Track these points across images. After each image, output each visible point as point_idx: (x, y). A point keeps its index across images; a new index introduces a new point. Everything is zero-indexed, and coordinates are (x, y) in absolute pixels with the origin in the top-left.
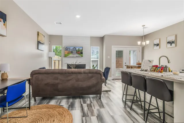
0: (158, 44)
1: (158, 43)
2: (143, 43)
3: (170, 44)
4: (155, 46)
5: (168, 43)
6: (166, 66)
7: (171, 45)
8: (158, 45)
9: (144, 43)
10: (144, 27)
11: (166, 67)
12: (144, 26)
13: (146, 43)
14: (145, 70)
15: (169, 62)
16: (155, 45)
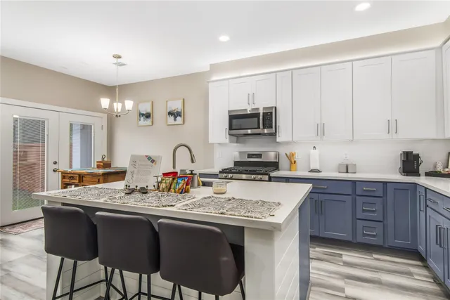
0: (147, 113)
1: (149, 110)
2: (115, 104)
3: (172, 118)
4: (142, 118)
5: (170, 113)
6: (192, 171)
7: (175, 120)
8: (148, 116)
9: (118, 106)
10: (119, 60)
11: (192, 173)
12: (120, 57)
13: (123, 106)
14: (138, 188)
15: (193, 161)
16: (143, 115)
